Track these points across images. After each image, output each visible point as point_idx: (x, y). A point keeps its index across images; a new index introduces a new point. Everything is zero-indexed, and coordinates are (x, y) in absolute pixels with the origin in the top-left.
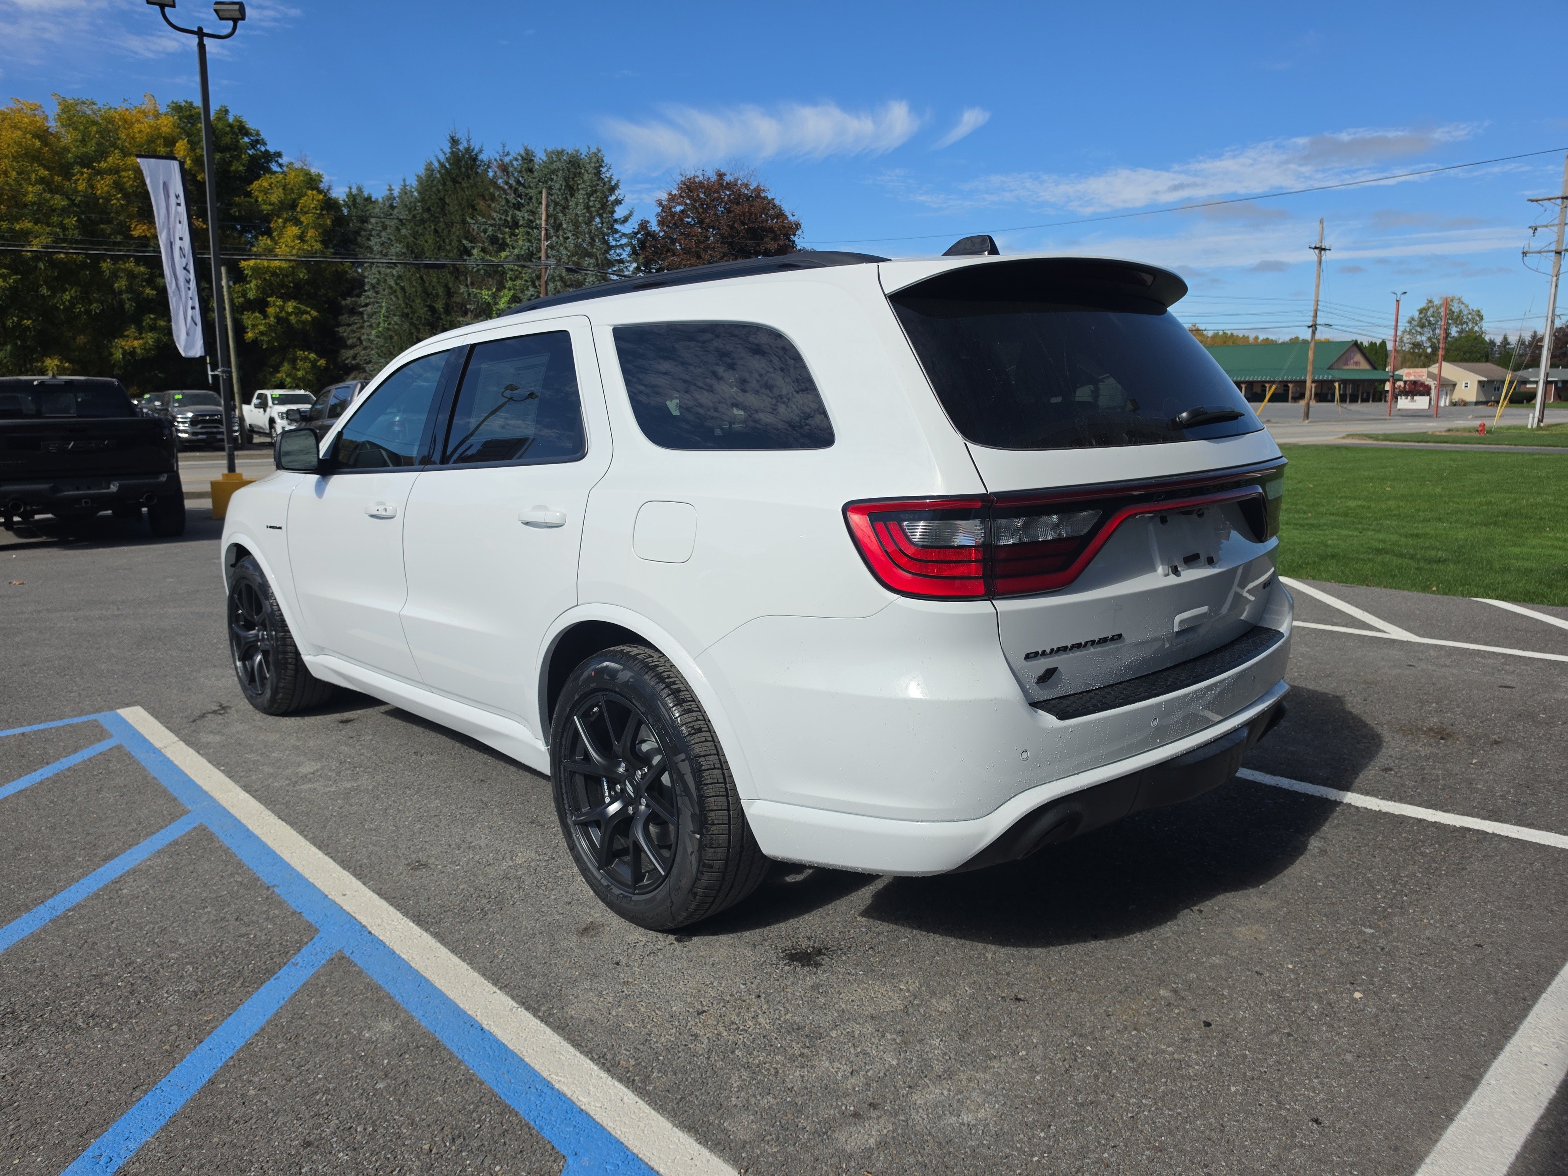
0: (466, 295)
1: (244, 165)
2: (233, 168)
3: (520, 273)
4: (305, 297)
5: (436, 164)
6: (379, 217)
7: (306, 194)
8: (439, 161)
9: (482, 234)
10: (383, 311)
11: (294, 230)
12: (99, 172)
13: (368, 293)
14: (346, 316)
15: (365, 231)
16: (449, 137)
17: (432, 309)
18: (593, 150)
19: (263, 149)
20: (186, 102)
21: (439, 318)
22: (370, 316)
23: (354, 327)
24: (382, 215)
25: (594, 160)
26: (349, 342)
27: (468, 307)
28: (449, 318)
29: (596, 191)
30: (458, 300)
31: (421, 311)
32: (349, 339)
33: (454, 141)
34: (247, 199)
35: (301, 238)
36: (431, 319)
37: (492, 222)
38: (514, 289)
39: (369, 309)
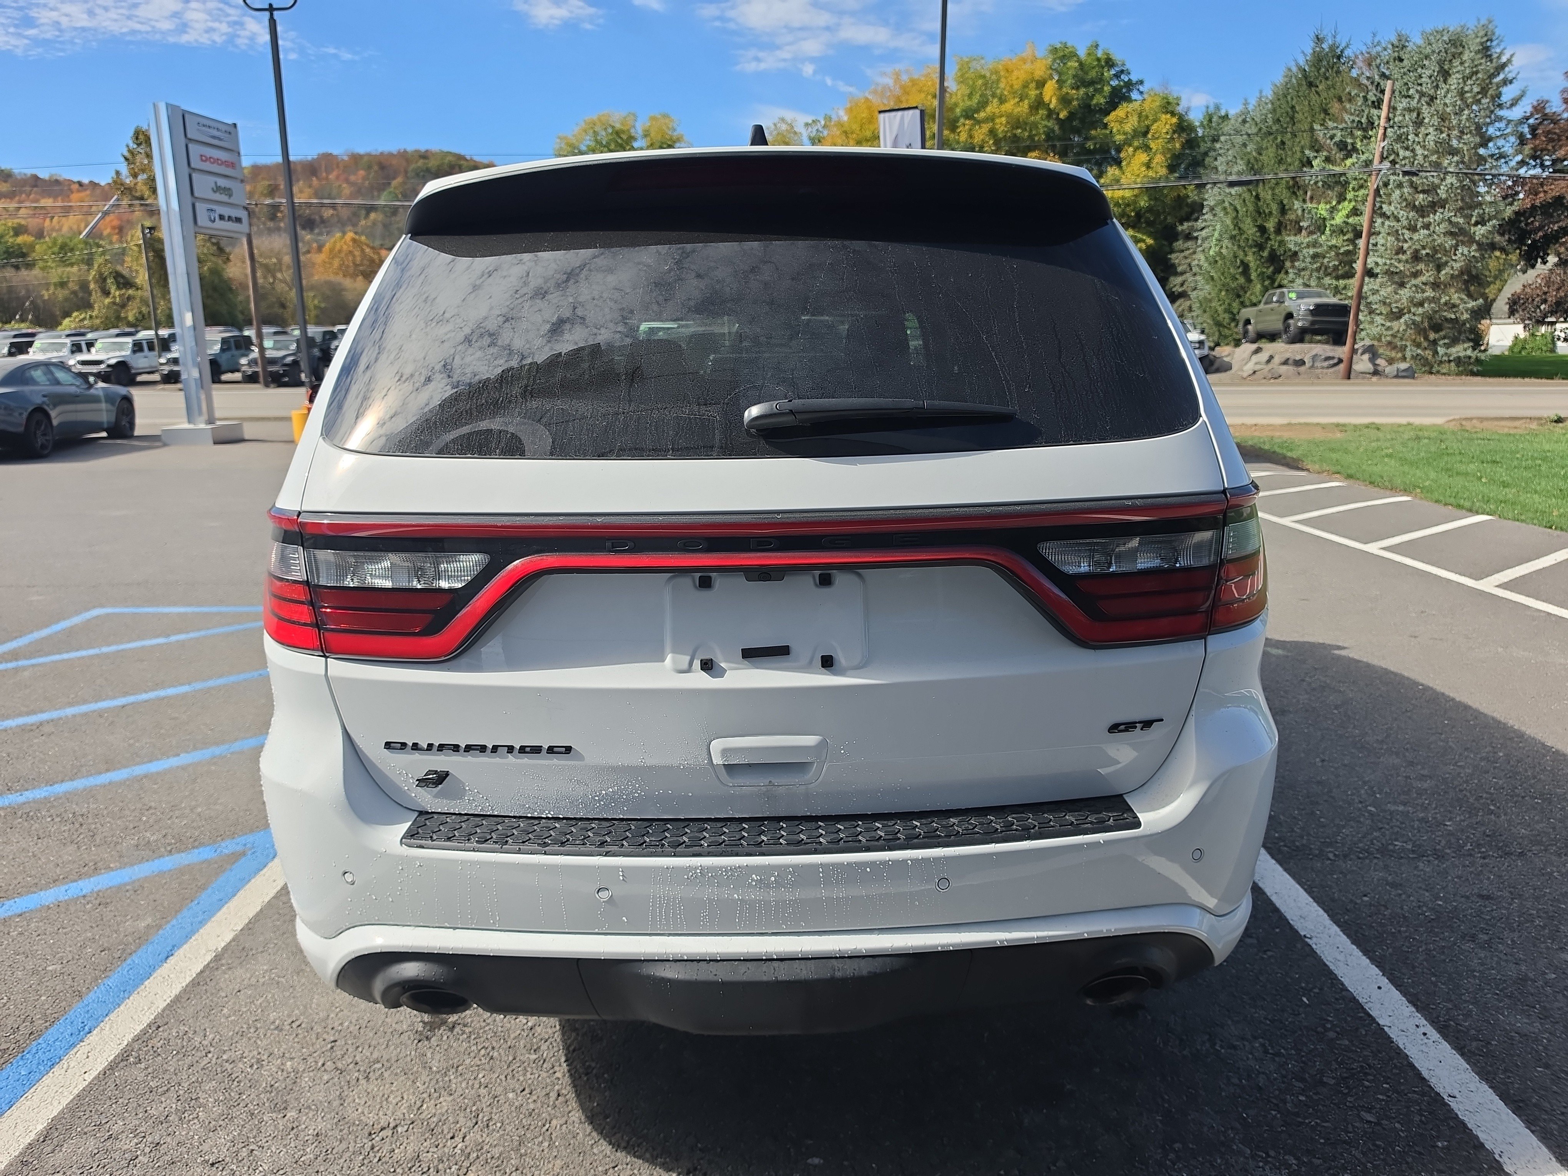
0: (1300, 212)
1: (1105, 98)
2: (1094, 102)
3: (1366, 181)
4: (1144, 225)
5: (1294, 69)
6: (1230, 135)
7: (1159, 120)
8: (1297, 65)
9: (1328, 141)
10: (1216, 234)
11: (1143, 157)
12: (979, 122)
13: (1206, 217)
14: (1181, 242)
15: (1215, 150)
16: (1312, 35)
17: (1262, 229)
18: (1483, 21)
19: (1126, 79)
20: (1061, 43)
21: (1269, 239)
22: (1205, 239)
23: (1187, 253)
24: (1232, 132)
25: (1482, 33)
26: (1179, 269)
27: (1301, 224)
28: (1279, 238)
29: (1477, 73)
30: (1293, 217)
31: (1250, 232)
32: (1179, 265)
33: (1318, 39)
34: (1104, 131)
35: (1148, 166)
36: (1259, 240)
37: (1344, 125)
38: (1356, 201)
39: (1204, 233)
